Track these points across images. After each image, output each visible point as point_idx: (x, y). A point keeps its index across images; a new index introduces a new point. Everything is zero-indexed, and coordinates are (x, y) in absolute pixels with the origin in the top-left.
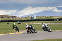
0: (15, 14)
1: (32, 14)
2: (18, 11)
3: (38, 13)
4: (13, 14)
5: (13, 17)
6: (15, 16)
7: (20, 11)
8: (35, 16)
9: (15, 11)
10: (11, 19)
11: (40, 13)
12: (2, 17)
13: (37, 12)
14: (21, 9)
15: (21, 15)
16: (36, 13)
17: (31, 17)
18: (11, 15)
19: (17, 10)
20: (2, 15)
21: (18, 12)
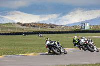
0: (56, 21)
1: (83, 21)
2: (61, 16)
3: (92, 20)
4: (52, 21)
5: (52, 26)
6: (55, 24)
7: (64, 17)
8: (88, 24)
9: (55, 16)
10: (49, 29)
11: (96, 19)
12: (34, 26)
13: (92, 18)
14: (65, 14)
15: (65, 24)
16: (90, 20)
17: (80, 26)
18: (49, 24)
19: (59, 15)
20: (34, 22)
21: (60, 18)
